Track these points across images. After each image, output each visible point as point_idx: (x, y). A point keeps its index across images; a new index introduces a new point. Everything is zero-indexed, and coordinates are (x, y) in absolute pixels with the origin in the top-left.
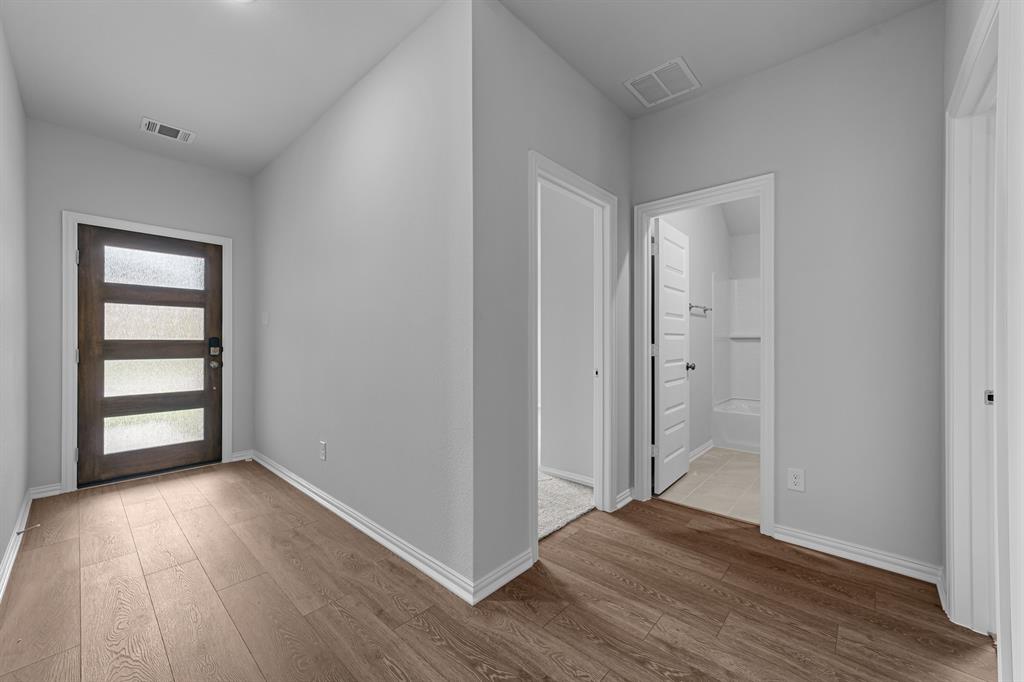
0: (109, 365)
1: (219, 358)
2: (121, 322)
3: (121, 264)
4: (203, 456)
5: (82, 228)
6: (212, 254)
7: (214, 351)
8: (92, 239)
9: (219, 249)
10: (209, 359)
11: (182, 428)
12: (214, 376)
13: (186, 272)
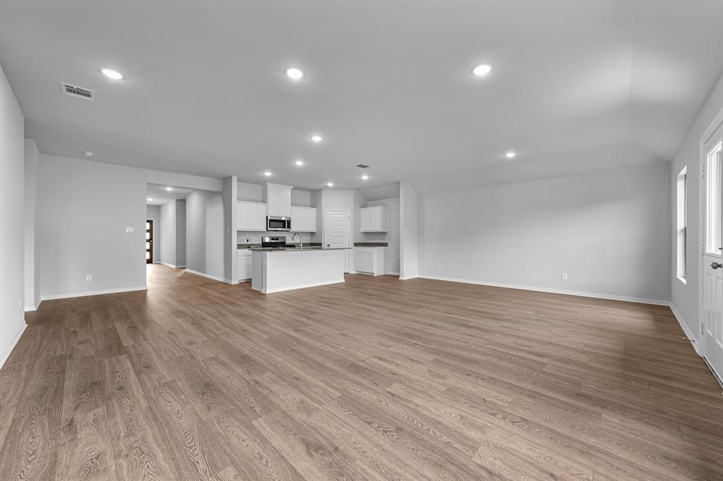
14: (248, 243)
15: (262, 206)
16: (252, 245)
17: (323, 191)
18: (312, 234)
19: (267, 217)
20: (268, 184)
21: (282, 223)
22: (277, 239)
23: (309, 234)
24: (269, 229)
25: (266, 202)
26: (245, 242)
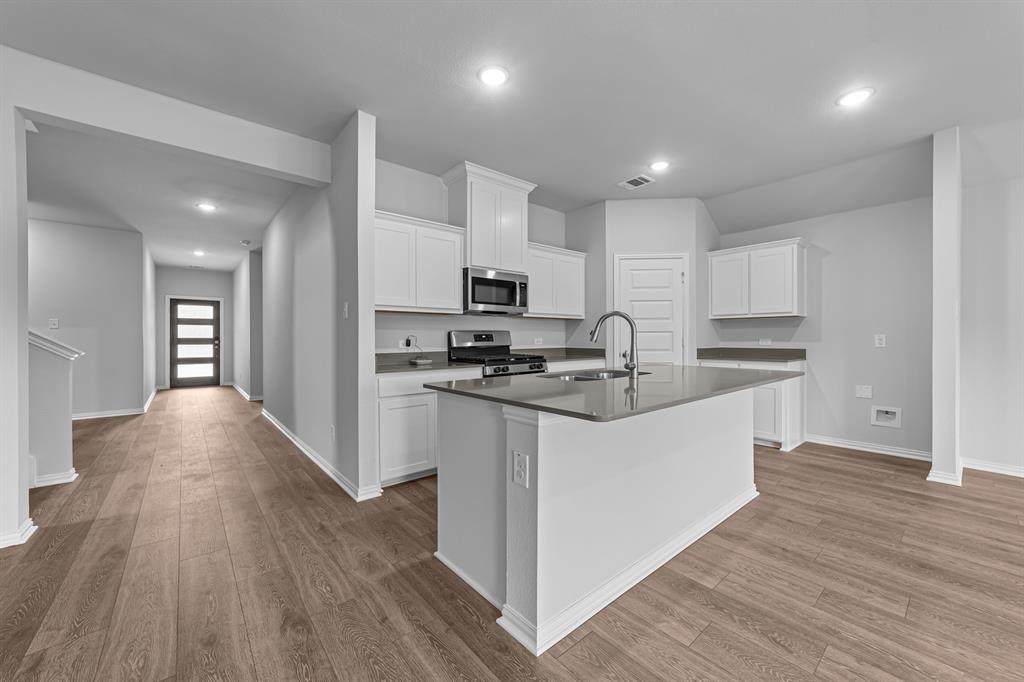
0: (179, 346)
1: (218, 345)
2: (183, 331)
3: (183, 311)
4: (214, 382)
5: (171, 300)
6: (216, 305)
7: (217, 342)
8: (174, 303)
9: (218, 302)
10: (215, 345)
11: (207, 371)
12: (217, 351)
13: (208, 312)
14: (411, 350)
15: (451, 237)
16: (421, 356)
17: (607, 202)
18: (571, 323)
19: (465, 271)
20: (470, 167)
21: (504, 292)
22: (489, 337)
23: (563, 322)
24: (471, 306)
25: (463, 224)
26: (402, 349)
